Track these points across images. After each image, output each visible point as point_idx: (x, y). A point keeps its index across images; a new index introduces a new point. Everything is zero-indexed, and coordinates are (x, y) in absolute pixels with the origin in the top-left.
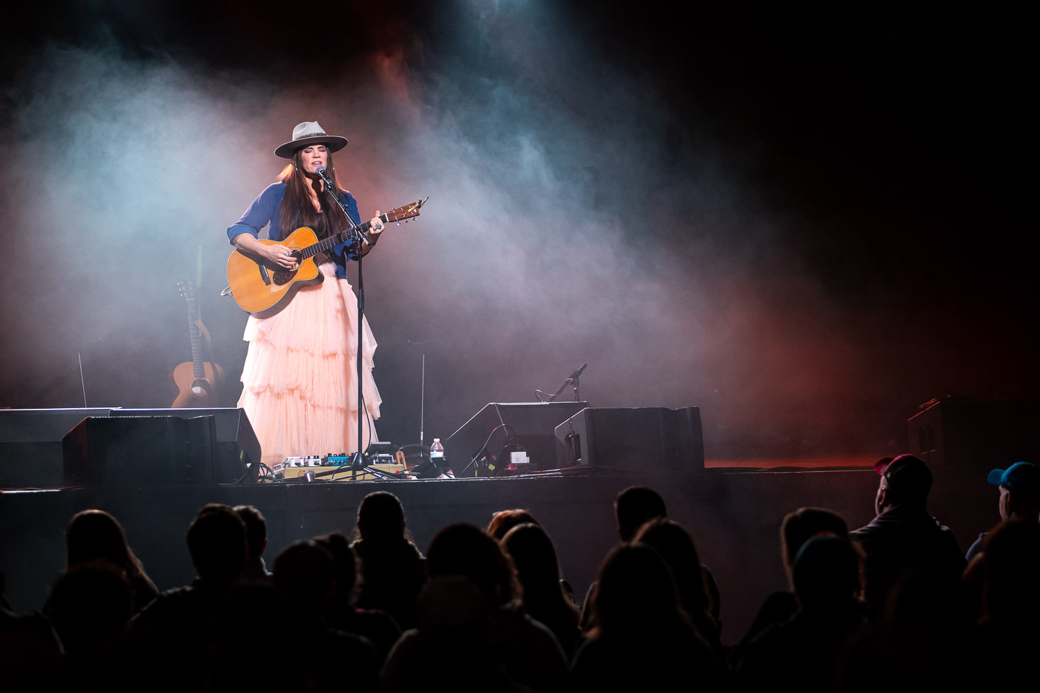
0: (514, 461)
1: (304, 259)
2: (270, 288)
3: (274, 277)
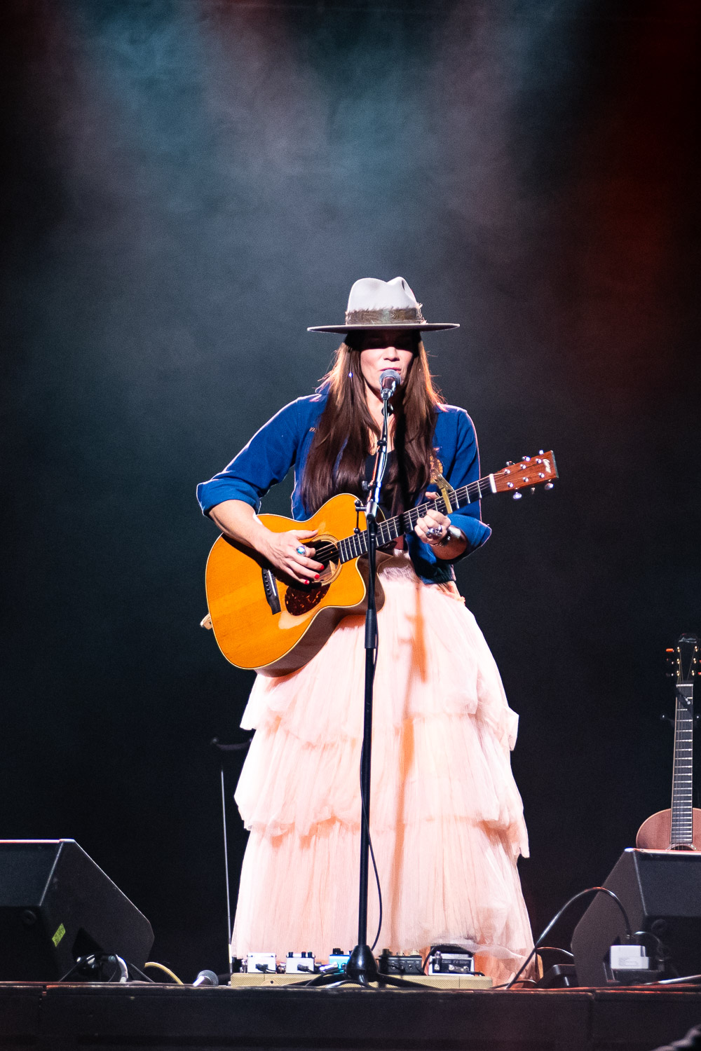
0: (615, 964)
1: (342, 563)
2: (278, 620)
3: (286, 599)
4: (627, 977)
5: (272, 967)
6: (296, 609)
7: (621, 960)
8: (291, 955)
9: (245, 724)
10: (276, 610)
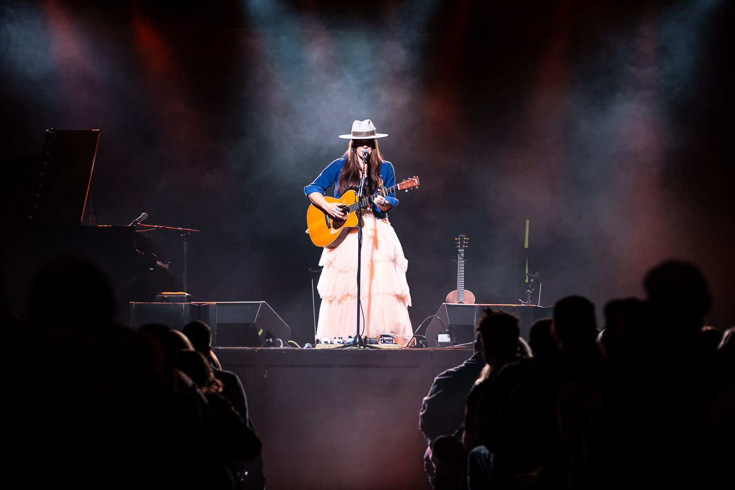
1: (351, 212)
2: (330, 231)
3: (333, 224)
4: (443, 344)
5: (329, 342)
6: (336, 227)
7: (441, 339)
8: (335, 338)
9: (320, 264)
10: (329, 227)
